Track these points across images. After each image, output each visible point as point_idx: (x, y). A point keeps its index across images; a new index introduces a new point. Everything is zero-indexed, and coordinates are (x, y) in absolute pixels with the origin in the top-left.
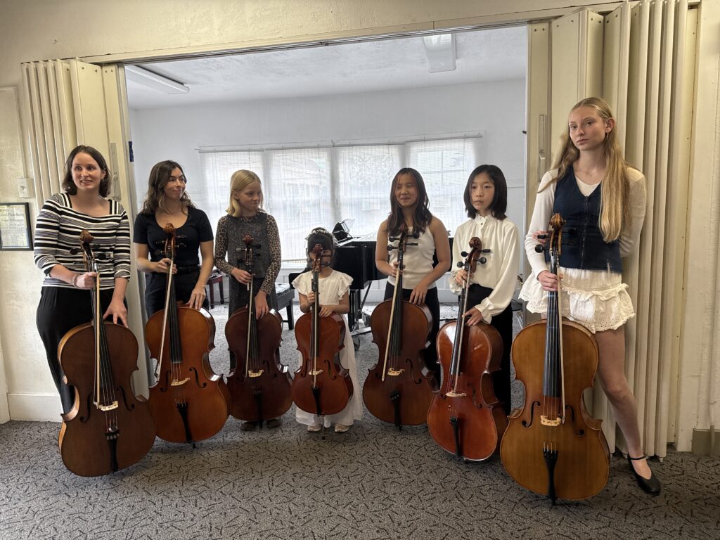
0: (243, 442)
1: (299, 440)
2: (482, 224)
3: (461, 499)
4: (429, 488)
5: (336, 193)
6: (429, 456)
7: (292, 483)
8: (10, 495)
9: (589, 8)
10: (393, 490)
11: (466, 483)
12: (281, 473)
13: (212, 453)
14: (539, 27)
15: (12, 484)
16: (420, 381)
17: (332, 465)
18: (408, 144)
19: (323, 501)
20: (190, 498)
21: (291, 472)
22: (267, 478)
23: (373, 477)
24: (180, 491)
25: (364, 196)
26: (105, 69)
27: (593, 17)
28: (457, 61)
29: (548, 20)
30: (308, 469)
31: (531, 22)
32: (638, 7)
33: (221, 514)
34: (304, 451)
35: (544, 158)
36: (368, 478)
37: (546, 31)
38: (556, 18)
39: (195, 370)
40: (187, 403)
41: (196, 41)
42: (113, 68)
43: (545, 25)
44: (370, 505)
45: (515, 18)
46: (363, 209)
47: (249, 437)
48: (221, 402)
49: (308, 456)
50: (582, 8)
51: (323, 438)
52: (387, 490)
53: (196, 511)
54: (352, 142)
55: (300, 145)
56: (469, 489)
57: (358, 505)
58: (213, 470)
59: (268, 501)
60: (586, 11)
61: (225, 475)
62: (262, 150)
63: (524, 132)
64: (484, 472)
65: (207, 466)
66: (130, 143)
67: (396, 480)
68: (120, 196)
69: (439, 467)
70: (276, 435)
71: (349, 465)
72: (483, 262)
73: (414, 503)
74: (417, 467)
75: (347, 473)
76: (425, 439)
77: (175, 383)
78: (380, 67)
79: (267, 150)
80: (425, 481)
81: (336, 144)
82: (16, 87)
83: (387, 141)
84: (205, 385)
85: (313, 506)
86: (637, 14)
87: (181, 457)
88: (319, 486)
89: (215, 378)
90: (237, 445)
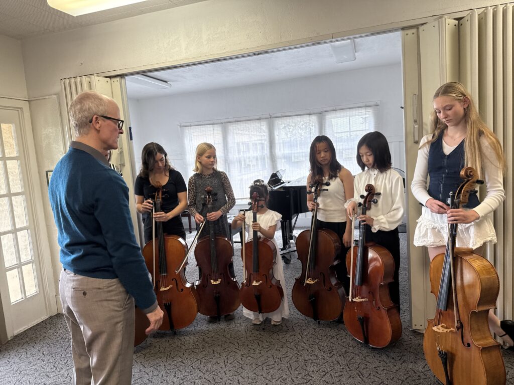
0: (208, 330)
1: (246, 330)
2: (375, 174)
3: (361, 376)
4: (338, 368)
5: (273, 151)
6: (339, 344)
7: (241, 362)
8: (56, 366)
9: (446, 16)
10: (312, 369)
11: (366, 365)
12: (234, 354)
13: (187, 338)
14: (410, 32)
15: (57, 358)
16: (331, 288)
17: (269, 349)
18: (324, 114)
19: (262, 375)
20: (172, 371)
21: (240, 353)
22: (223, 358)
23: (298, 358)
24: (164, 366)
25: (293, 152)
26: (113, 80)
27: (450, 23)
28: (356, 54)
29: (416, 27)
30: (252, 351)
31: (403, 29)
32: (484, 14)
33: (192, 382)
34: (250, 338)
35: (417, 126)
36: (294, 359)
37: (415, 34)
38: (422, 24)
39: (176, 280)
40: (170, 303)
41: (171, 58)
42: (118, 79)
43: (414, 31)
44: (295, 379)
45: (391, 27)
46: (293, 161)
47: (212, 327)
48: (193, 301)
49: (252, 342)
50: (441, 16)
51: (264, 329)
52: (308, 368)
53: (175, 380)
54: (284, 115)
55: (248, 118)
56: (368, 369)
57: (286, 379)
58: (187, 351)
59: (224, 374)
60: (444, 19)
61: (195, 355)
62: (222, 123)
63: (402, 108)
64: (380, 357)
65: (183, 347)
66: (130, 128)
67: (314, 361)
68: (124, 163)
69: (346, 352)
70: (231, 326)
71: (281, 349)
72: (376, 202)
73: (327, 378)
74: (330, 352)
75: (280, 355)
76: (337, 331)
77: (163, 289)
78: (301, 62)
79: (225, 123)
80: (336, 362)
81: (273, 116)
82: (58, 94)
83: (308, 112)
84: (182, 290)
85: (255, 379)
86: (484, 18)
87: (166, 341)
88: (259, 364)
89: (188, 285)
90: (203, 332)
